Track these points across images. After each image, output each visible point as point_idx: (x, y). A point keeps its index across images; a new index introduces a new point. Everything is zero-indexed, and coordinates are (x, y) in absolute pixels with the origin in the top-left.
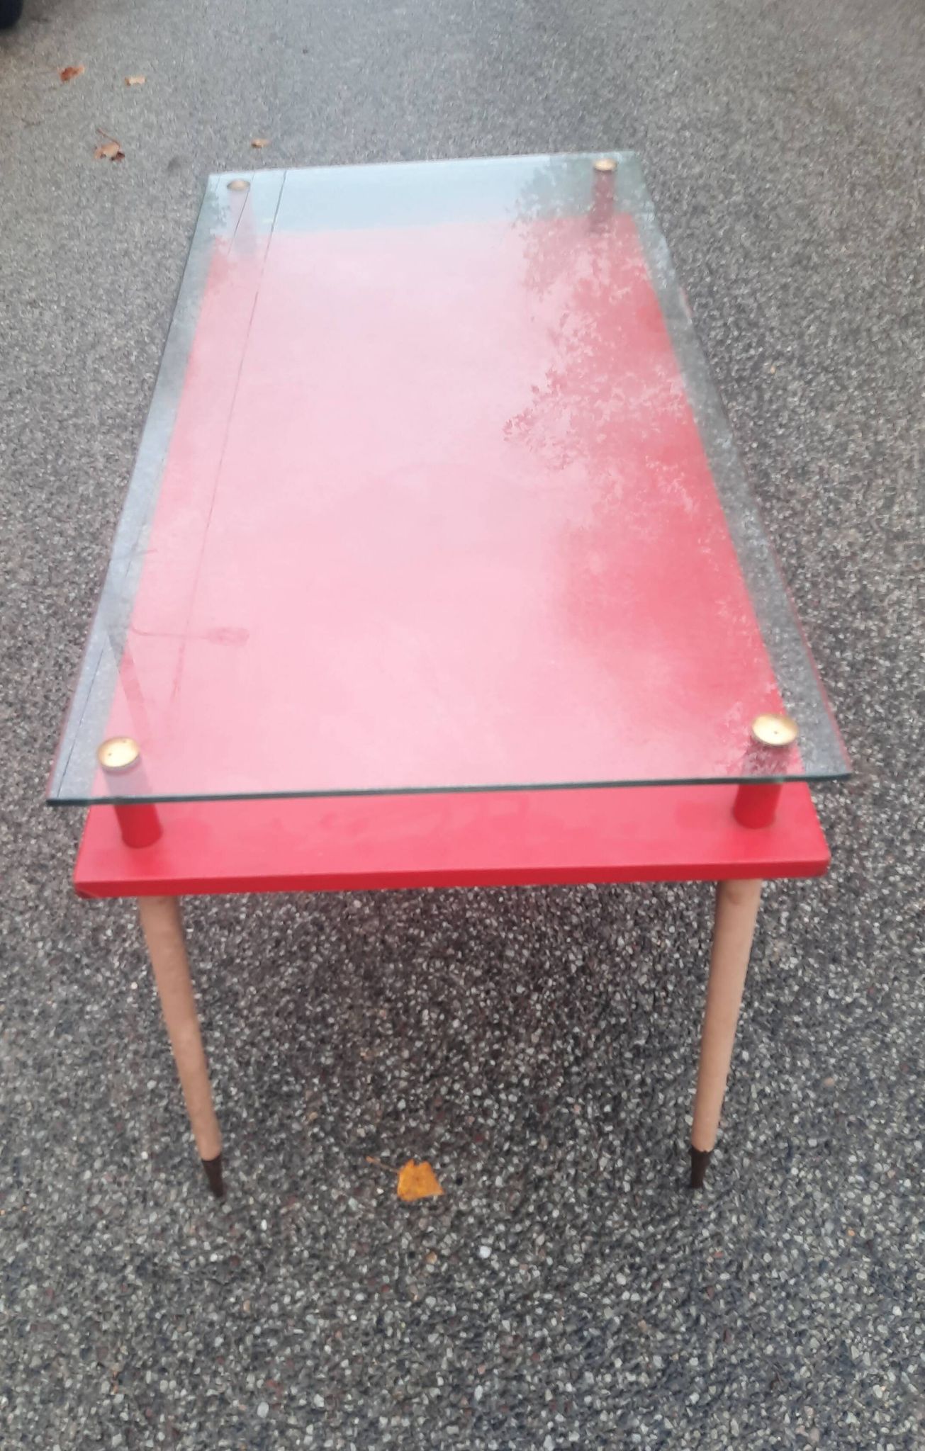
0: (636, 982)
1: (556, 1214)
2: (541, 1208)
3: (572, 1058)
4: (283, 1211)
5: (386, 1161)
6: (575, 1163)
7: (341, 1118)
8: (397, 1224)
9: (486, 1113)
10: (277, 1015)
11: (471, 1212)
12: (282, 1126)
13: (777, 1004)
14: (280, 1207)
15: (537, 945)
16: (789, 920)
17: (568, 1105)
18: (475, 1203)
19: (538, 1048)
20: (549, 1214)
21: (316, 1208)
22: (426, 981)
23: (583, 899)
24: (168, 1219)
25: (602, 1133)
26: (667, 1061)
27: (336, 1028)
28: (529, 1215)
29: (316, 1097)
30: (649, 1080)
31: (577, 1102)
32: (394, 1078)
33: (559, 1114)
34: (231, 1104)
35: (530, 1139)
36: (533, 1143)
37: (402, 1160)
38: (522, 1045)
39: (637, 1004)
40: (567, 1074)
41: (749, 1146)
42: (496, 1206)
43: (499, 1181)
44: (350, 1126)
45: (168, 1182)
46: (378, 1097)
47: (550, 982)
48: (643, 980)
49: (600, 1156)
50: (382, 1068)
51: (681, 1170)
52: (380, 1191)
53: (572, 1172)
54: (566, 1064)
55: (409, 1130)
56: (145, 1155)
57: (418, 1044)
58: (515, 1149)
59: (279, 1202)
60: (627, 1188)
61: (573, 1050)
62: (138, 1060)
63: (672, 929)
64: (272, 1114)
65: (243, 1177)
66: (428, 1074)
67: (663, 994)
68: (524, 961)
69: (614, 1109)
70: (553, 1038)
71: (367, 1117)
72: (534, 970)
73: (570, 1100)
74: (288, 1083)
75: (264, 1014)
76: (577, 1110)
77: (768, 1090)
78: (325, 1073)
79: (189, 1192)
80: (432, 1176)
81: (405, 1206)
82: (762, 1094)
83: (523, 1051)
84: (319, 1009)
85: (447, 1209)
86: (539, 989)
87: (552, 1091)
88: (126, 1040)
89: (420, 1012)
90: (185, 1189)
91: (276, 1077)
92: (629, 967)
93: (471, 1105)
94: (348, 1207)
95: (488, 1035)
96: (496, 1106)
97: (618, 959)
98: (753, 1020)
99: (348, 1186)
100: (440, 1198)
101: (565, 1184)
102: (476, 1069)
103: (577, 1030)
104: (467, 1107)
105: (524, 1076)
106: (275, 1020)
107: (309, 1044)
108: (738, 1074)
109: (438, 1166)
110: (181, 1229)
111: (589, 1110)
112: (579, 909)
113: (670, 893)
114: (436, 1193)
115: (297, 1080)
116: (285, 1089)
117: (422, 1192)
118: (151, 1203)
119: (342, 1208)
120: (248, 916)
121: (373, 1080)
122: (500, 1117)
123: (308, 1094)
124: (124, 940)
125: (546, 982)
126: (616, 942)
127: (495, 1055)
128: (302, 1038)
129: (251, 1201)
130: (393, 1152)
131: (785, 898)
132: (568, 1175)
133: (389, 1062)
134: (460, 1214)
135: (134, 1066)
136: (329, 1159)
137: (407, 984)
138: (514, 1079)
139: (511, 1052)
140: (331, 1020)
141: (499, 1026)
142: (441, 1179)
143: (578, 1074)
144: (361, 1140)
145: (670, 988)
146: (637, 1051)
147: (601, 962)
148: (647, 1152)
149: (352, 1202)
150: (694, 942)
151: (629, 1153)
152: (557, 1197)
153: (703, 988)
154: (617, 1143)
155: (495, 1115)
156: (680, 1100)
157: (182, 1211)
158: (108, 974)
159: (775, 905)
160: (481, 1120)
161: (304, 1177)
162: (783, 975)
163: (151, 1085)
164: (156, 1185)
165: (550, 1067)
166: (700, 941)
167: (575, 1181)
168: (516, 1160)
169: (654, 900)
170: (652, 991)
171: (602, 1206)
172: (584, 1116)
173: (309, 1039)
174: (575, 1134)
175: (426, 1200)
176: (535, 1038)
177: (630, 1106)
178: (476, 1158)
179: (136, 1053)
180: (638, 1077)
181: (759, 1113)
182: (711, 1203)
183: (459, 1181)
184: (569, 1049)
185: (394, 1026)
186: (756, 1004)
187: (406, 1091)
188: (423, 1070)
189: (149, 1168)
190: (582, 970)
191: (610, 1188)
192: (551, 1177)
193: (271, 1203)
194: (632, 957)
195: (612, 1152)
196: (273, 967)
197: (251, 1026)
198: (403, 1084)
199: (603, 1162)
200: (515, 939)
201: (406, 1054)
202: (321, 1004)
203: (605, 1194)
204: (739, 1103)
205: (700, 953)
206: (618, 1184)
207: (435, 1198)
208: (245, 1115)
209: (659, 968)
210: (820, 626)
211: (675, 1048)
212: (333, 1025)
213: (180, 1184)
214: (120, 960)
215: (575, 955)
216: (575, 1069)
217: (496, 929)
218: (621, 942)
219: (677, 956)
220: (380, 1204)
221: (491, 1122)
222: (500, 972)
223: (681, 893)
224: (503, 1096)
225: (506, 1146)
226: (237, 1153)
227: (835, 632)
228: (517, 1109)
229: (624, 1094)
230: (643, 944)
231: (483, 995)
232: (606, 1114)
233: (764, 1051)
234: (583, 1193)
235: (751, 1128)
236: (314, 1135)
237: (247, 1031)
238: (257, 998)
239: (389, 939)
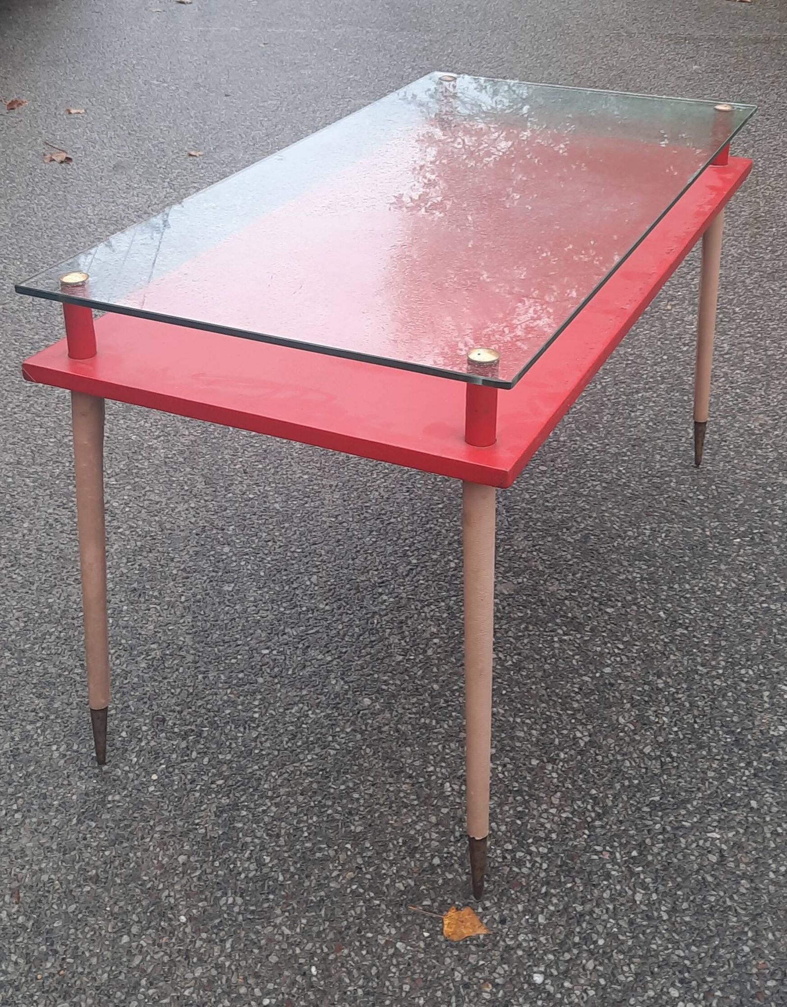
0: (641, 752)
1: (601, 942)
2: (586, 939)
3: (593, 815)
4: (332, 957)
5: (429, 909)
6: (612, 899)
7: (379, 875)
8: (448, 961)
9: (520, 863)
10: (302, 794)
11: (519, 946)
12: (320, 886)
13: (775, 763)
14: (328, 955)
15: (545, 726)
16: (771, 697)
17: (596, 853)
18: (521, 937)
19: (560, 809)
20: (595, 942)
21: (364, 952)
22: (443, 760)
23: (580, 689)
24: (214, 972)
25: (632, 873)
26: (683, 812)
27: (362, 801)
28: (575, 944)
29: (350, 859)
30: (669, 828)
31: (604, 849)
32: (424, 839)
33: (590, 860)
34: (265, 870)
35: (565, 883)
36: (569, 885)
37: (444, 907)
38: (544, 807)
39: (646, 769)
40: (591, 827)
41: (772, 875)
42: (543, 939)
43: (541, 919)
44: (388, 882)
45: (209, 941)
46: (412, 856)
47: (562, 755)
48: (647, 750)
49: (634, 893)
50: (412, 832)
51: (713, 899)
52: (426, 934)
53: (611, 907)
54: (589, 819)
55: (446, 881)
56: (183, 919)
57: (445, 811)
58: (553, 891)
59: (326, 950)
60: (665, 917)
61: (593, 807)
62: (166, 839)
63: (667, 709)
64: (308, 876)
65: (287, 931)
66: (457, 834)
67: (668, 759)
68: (534, 739)
69: (640, 854)
70: (573, 800)
71: (404, 873)
72: (545, 748)
73: (598, 848)
74: (320, 850)
75: (288, 794)
76: (607, 856)
77: (780, 830)
78: (357, 839)
79: (232, 947)
80: (476, 920)
81: (451, 944)
82: (774, 833)
83: (546, 811)
84: (343, 787)
85: (495, 945)
86: (552, 761)
87: (580, 842)
88: (152, 823)
89: (442, 785)
90: (228, 945)
91: (308, 845)
92: (634, 740)
93: (504, 858)
94: (396, 949)
95: (511, 799)
96: (528, 857)
97: (621, 734)
98: (755, 775)
99: (393, 931)
100: (487, 936)
101: (605, 917)
102: (503, 828)
103: (594, 792)
104: (500, 860)
105: (550, 832)
106: (300, 798)
107: (337, 816)
108: (750, 819)
109: (480, 910)
110: (227, 980)
111: (618, 855)
112: (578, 697)
113: (659, 681)
114: (482, 932)
115: (329, 847)
116: (318, 855)
117: (467, 932)
118: (195, 960)
119: (391, 951)
120: (261, 715)
121: (404, 843)
122: (533, 865)
123: (342, 857)
124: (140, 740)
125: (558, 755)
126: (617, 720)
127: (520, 815)
128: (330, 812)
129: (298, 951)
130: (433, 901)
131: (764, 681)
132: (607, 909)
133: (418, 827)
134: (508, 948)
135: (163, 845)
136: (372, 911)
137: (426, 762)
138: (542, 834)
139: (535, 812)
140: (356, 796)
141: (519, 792)
142: (485, 921)
143: (602, 827)
144: (403, 893)
145: (674, 754)
146: (654, 806)
147: (606, 737)
148: (679, 887)
149: (399, 945)
150: (689, 718)
151: (661, 888)
152: (600, 928)
153: (704, 753)
154: (648, 880)
155: (528, 865)
156: (701, 842)
157: (227, 964)
158: (127, 768)
159: (756, 687)
160: (515, 869)
161: (348, 928)
162: (774, 741)
163: (182, 859)
164: (199, 943)
165: (575, 822)
166: (695, 717)
167: (615, 914)
168: (555, 901)
169: (646, 687)
170: (657, 758)
171: (644, 933)
172: (613, 861)
173: (337, 812)
174: (608, 876)
175: (472, 939)
176: (556, 801)
177: (656, 850)
178: (517, 901)
179: (163, 832)
180: (658, 826)
181: (776, 848)
182: (747, 924)
183: (503, 921)
184: (589, 807)
185: (418, 798)
186: (755, 763)
187: (439, 851)
188: (453, 832)
189: (188, 930)
190: (591, 743)
191: (649, 918)
192: (591, 912)
193: (319, 951)
194: (635, 732)
195: (646, 888)
196: (294, 756)
197: (277, 805)
198: (435, 844)
199: (638, 897)
200: (523, 722)
201: (433, 819)
202: (344, 783)
203: (645, 923)
204: (755, 842)
205: (696, 726)
206: (656, 914)
207: (482, 937)
208: (281, 878)
209: (661, 739)
210: (749, 482)
211: (688, 801)
212: (358, 799)
213: (222, 941)
214: (138, 756)
215: (582, 733)
216: (598, 823)
217: (503, 716)
218: (622, 720)
219: (675, 729)
220: (428, 945)
221: (525, 870)
222: (513, 749)
223: (669, 680)
224: (533, 848)
225: (544, 890)
226: (278, 911)
227: (764, 487)
228: (548, 858)
229: (648, 841)
230: (642, 722)
231: (500, 768)
232: (634, 858)
233: (770, 800)
234: (624, 924)
235: (770, 861)
236: (352, 892)
237: (274, 809)
238: (279, 782)
239: (403, 728)
